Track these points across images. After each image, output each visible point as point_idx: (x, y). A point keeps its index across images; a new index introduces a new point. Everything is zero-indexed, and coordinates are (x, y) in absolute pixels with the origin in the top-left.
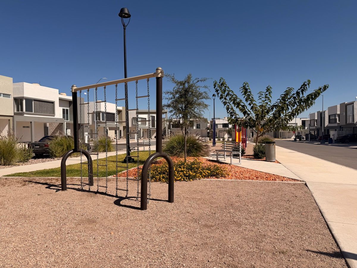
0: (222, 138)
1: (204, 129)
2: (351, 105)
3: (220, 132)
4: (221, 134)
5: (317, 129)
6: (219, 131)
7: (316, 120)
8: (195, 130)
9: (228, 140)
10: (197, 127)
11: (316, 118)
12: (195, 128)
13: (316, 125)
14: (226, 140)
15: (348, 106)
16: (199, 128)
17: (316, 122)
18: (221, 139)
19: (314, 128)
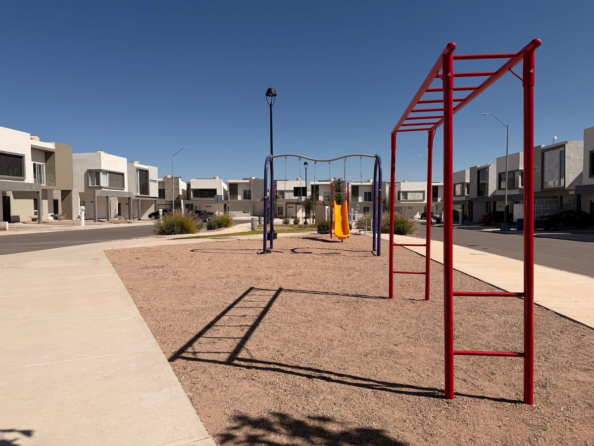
0: (293, 218)
1: (259, 200)
2: (557, 151)
3: (288, 205)
4: (291, 211)
5: (469, 201)
6: (287, 203)
7: (468, 185)
8: (240, 201)
9: (306, 223)
10: (245, 198)
11: (468, 181)
12: (240, 198)
13: (466, 194)
14: (301, 222)
15: (547, 154)
16: (249, 198)
17: (466, 188)
18: (292, 221)
19: (463, 199)
